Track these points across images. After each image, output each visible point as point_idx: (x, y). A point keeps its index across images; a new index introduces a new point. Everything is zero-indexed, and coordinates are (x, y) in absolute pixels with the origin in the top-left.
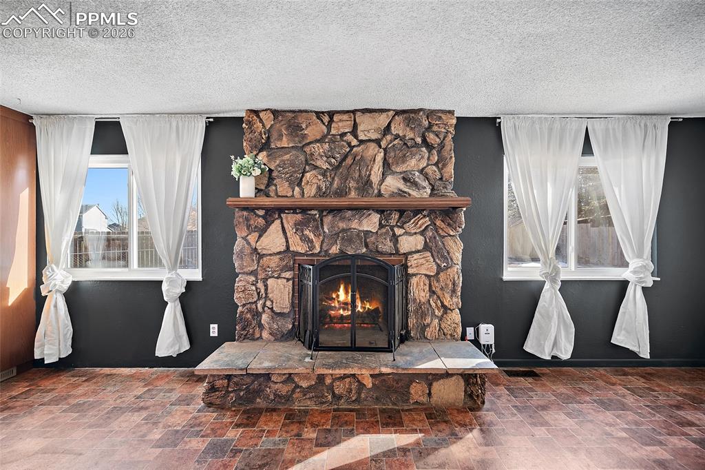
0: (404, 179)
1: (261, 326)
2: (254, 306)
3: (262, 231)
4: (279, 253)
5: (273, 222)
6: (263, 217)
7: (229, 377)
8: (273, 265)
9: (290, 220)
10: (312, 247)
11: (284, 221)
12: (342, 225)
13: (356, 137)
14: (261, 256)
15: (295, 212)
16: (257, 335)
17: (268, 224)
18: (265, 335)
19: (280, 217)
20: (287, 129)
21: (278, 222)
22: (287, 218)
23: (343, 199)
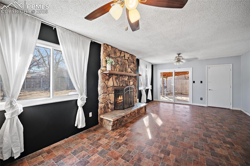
0: (131, 69)
1: (108, 108)
2: (107, 103)
3: (108, 80)
4: (112, 86)
5: (111, 78)
6: (108, 76)
7: (117, 120)
8: (110, 90)
9: (114, 77)
10: (118, 85)
11: (113, 77)
12: (123, 79)
13: (125, 58)
14: (108, 87)
15: (115, 75)
16: (107, 111)
17: (109, 78)
18: (109, 110)
19: (112, 76)
20: (113, 52)
21: (112, 78)
22: (114, 76)
23: (123, 72)
